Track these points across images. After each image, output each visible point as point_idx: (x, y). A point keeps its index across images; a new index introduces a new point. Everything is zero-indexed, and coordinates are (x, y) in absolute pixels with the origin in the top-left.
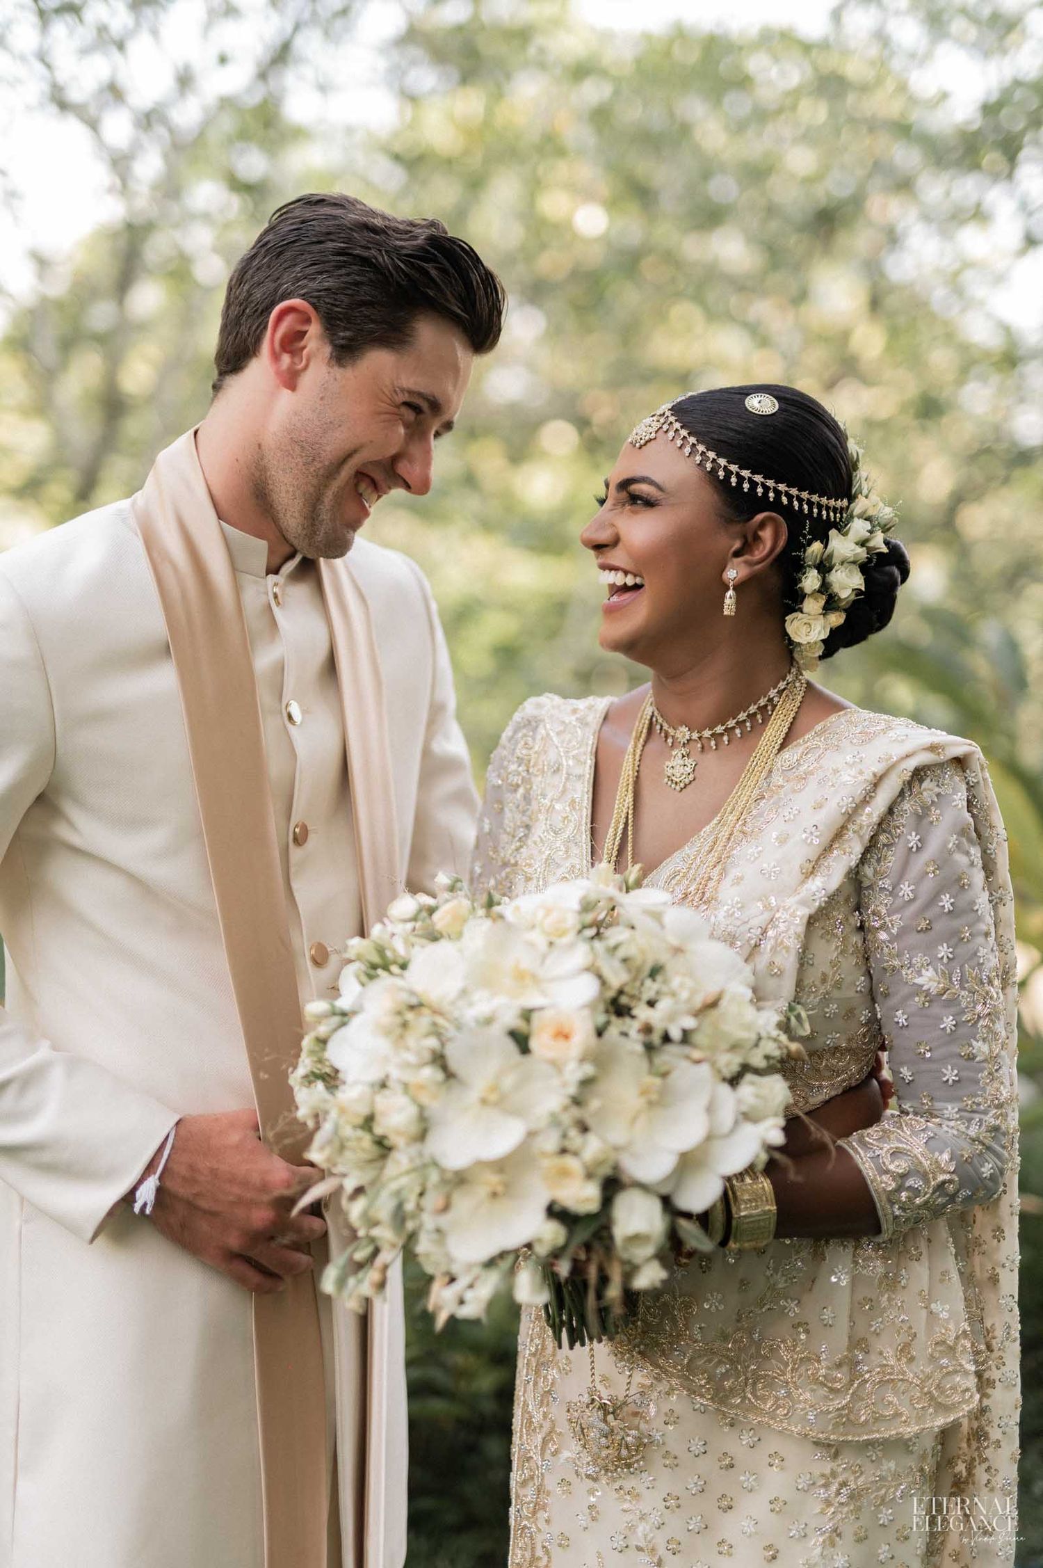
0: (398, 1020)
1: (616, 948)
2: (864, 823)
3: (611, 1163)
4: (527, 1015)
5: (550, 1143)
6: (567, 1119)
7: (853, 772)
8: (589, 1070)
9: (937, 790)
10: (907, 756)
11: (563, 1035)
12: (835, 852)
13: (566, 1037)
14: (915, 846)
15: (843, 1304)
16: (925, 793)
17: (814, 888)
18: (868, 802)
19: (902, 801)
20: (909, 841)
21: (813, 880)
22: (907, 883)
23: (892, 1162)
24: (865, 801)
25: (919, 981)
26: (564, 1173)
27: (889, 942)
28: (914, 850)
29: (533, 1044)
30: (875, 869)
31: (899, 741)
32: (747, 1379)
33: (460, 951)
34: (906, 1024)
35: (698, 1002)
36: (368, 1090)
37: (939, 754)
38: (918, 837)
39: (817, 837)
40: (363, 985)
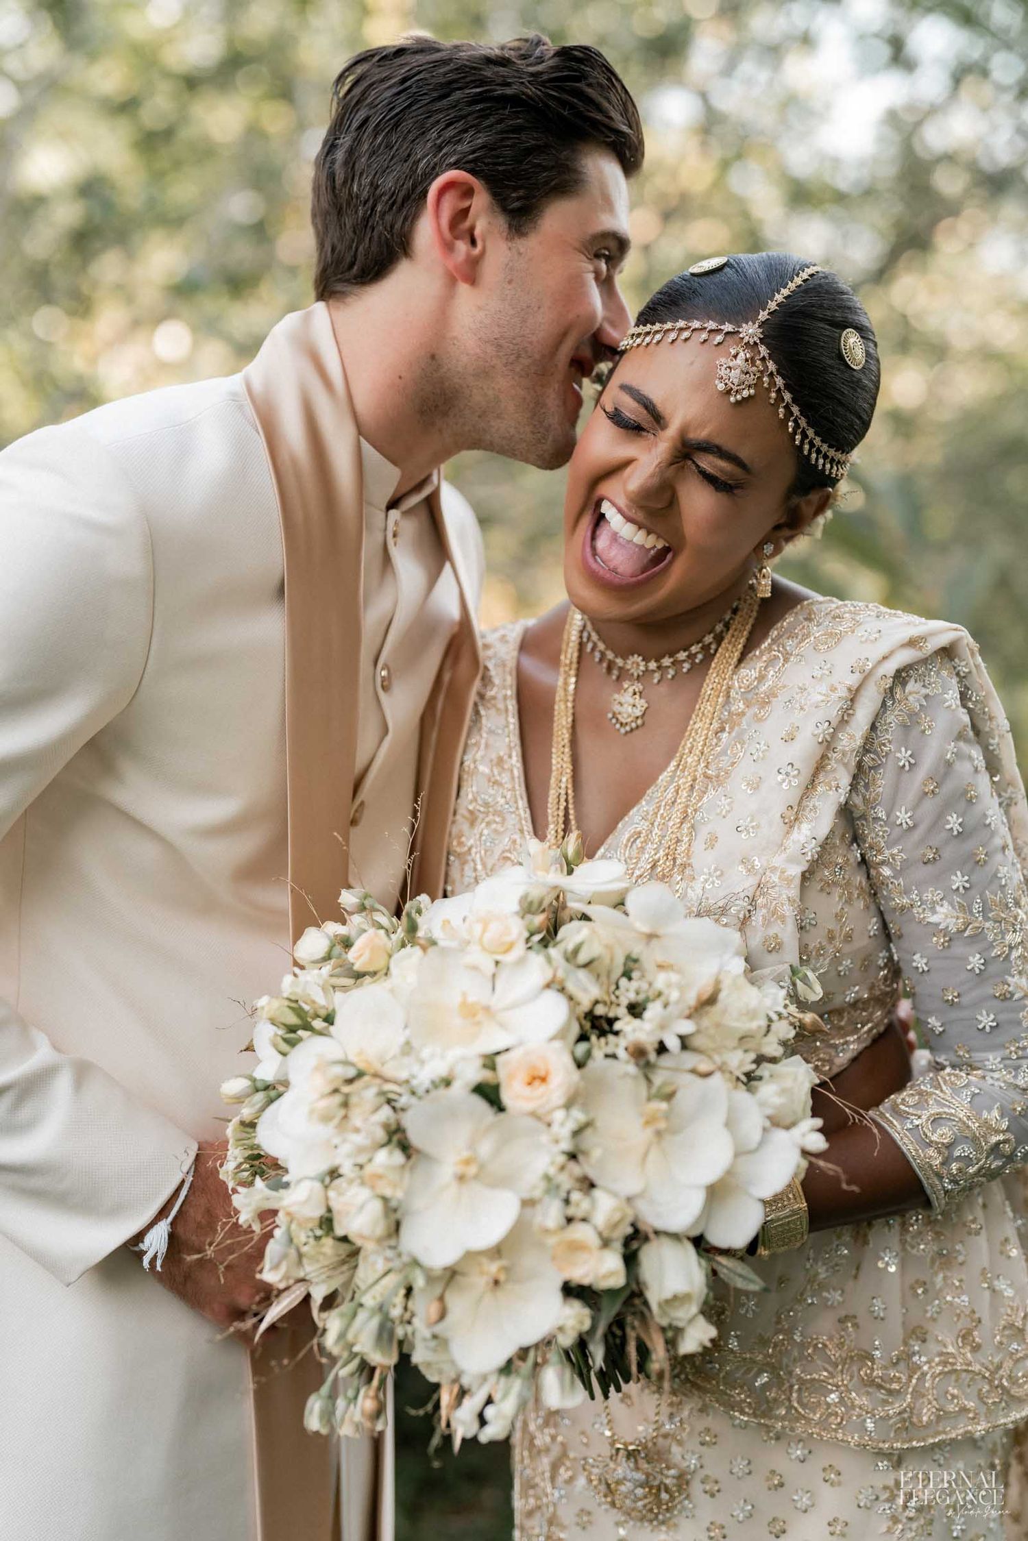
0: (338, 1099)
1: (576, 951)
2: (847, 749)
3: (629, 1219)
4: (490, 1062)
5: (552, 1214)
6: (565, 1181)
7: (824, 688)
8: (578, 1116)
9: (924, 691)
10: (885, 658)
11: (538, 1079)
12: (819, 789)
13: (543, 1080)
14: (907, 764)
15: (894, 1291)
16: (911, 698)
17: (803, 839)
18: (847, 722)
19: (884, 712)
20: (899, 759)
21: (799, 828)
22: (903, 809)
23: (934, 1132)
24: (844, 720)
25: (934, 919)
26: (576, 1247)
27: (893, 877)
28: (907, 768)
29: (506, 1097)
30: (864, 797)
31: (872, 641)
32: (791, 1386)
33: (392, 991)
34: (926, 969)
35: (691, 999)
36: (318, 1186)
37: (921, 648)
38: (909, 752)
39: (794, 777)
40: (284, 1054)
